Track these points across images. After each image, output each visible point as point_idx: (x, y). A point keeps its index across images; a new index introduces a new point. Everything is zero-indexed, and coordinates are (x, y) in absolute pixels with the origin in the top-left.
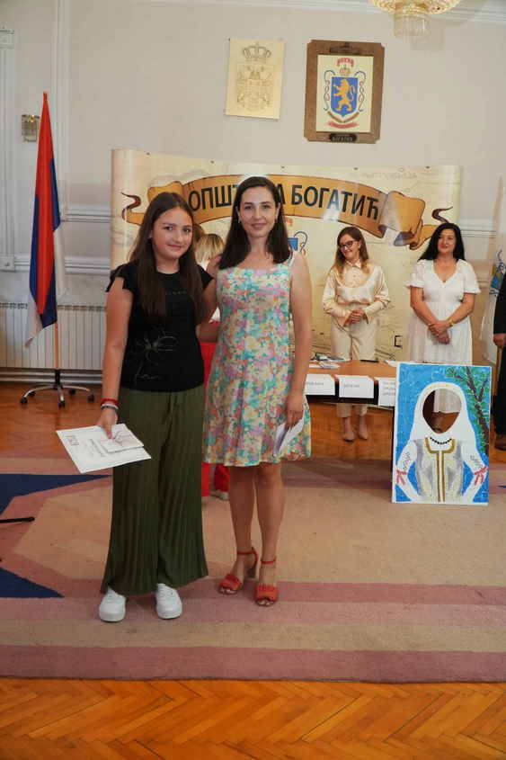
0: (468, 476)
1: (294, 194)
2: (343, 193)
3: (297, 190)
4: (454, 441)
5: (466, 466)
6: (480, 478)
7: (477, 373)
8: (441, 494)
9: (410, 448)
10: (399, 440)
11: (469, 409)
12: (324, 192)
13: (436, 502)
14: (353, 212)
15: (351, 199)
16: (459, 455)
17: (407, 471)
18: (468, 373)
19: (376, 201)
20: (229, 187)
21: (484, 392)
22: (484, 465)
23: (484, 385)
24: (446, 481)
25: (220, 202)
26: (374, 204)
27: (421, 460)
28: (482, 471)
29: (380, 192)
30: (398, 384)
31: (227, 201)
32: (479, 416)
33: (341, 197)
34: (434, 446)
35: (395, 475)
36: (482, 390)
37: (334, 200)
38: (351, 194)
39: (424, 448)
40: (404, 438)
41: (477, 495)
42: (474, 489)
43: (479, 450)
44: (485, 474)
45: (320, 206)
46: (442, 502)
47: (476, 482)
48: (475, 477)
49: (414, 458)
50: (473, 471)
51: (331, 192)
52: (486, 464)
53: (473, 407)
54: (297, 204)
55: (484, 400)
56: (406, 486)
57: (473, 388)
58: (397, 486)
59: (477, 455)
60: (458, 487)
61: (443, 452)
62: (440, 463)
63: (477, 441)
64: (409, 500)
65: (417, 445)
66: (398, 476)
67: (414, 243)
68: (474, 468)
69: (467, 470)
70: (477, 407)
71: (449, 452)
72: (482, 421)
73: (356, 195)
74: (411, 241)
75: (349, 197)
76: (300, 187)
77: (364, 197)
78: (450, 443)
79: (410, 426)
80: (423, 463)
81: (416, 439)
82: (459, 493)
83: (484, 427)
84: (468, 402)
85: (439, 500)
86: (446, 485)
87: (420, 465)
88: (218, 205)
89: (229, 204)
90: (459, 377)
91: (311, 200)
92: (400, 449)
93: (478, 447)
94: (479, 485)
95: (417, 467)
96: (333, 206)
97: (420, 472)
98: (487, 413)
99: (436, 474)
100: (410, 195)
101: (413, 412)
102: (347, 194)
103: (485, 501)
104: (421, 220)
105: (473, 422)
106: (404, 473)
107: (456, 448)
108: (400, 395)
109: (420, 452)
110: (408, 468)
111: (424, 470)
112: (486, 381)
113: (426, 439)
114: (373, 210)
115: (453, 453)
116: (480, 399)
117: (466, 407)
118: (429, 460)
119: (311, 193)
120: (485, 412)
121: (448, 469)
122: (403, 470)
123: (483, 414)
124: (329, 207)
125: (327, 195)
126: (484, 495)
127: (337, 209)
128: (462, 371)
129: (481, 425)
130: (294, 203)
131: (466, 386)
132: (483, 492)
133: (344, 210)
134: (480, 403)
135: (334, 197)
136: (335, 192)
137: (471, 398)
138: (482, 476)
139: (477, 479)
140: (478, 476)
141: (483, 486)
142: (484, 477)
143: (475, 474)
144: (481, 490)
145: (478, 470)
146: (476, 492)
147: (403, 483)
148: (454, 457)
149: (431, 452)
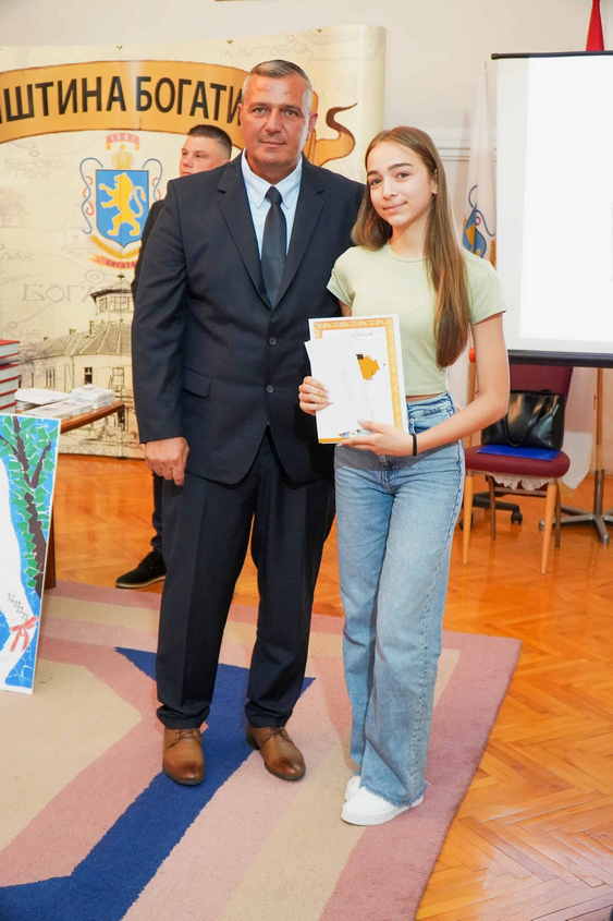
1: (141, 93)
2: (213, 86)
3: (145, 86)
6: (22, 639)
7: (32, 431)
11: (13, 501)
12: (185, 86)
14: (230, 119)
15: (225, 95)
18: (17, 429)
20: (30, 87)
21: (44, 469)
22: (32, 615)
23: (43, 457)
25: (14, 112)
28: (28, 624)
31: (26, 111)
32: (31, 515)
33: (211, 94)
36: (39, 467)
37: (200, 101)
38: (224, 88)
41: (13, 672)
42: (11, 656)
43: (24, 584)
44: (31, 632)
45: (179, 112)
47: (14, 646)
48: (14, 635)
50: (11, 624)
52: (35, 611)
53: (21, 498)
54: (146, 108)
55: (41, 486)
57: (22, 458)
59: (20, 593)
63: (23, 566)
68: (13, 619)
69: (1, 620)
70: (28, 497)
72: (35, 525)
73: (232, 88)
75: (222, 92)
76: (148, 79)
83: (38, 539)
84: (12, 486)
88: (10, 118)
89: (31, 115)
91: (165, 103)
93: (23, 577)
94: (19, 653)
96: (199, 111)
98: (46, 513)
102: (219, 88)
103: (28, 685)
105: (17, 526)
112: (48, 448)
116: (35, 484)
117: (8, 495)
119: (165, 86)
120: (43, 508)
123: (39, 513)
124: (192, 113)
125: (189, 92)
126: (28, 673)
127: (206, 116)
128: (7, 425)
129: (33, 535)
130: (140, 108)
131: (11, 455)
132: (25, 666)
133: (216, 118)
134: (33, 490)
135: (200, 95)
136: (201, 85)
137: (18, 479)
138: (27, 636)
139: (17, 638)
140: (20, 633)
141: (26, 655)
142: (30, 640)
143: (15, 629)
144: (21, 662)
145: (21, 622)
146: (12, 666)
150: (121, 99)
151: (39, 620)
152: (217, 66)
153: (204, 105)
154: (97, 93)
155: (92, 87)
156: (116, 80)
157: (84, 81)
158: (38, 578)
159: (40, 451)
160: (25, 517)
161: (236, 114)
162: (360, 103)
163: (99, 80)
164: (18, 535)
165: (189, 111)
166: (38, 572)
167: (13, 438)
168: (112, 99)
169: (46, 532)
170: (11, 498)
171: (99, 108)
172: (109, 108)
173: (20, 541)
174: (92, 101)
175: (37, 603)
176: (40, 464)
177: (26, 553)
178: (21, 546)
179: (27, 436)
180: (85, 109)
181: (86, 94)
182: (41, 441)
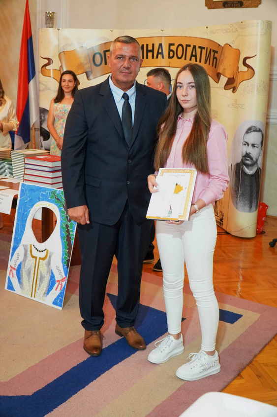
0: (52, 282)
1: (170, 50)
2: (200, 47)
3: (172, 48)
4: (48, 251)
5: (52, 273)
6: (60, 286)
8: (33, 292)
9: (20, 250)
11: (61, 227)
12: (188, 47)
13: (30, 297)
14: (205, 63)
15: (204, 51)
16: (49, 264)
17: (16, 268)
19: (217, 52)
22: (64, 276)
24: (38, 282)
26: (216, 55)
27: (25, 260)
28: (62, 280)
29: (219, 45)
32: (67, 234)
33: (198, 50)
34: (35, 253)
35: (9, 268)
37: (194, 54)
38: (204, 48)
39: (29, 253)
40: (18, 242)
41: (55, 299)
42: (55, 293)
43: (63, 263)
44: (64, 283)
45: (185, 59)
46: (33, 298)
47: (57, 288)
48: (57, 283)
49: (21, 259)
50: (57, 279)
51: (192, 46)
52: (66, 275)
53: (64, 226)
54: (172, 57)
56: (14, 278)
58: (9, 278)
60: (45, 289)
61: (40, 258)
62: (36, 267)
63: (63, 255)
64: (14, 290)
65: (25, 249)
66: (11, 270)
67: (234, 87)
68: (58, 277)
69: (52, 277)
70: (67, 226)
71: (43, 259)
72: (68, 238)
73: (207, 48)
74: (233, 86)
75: (203, 50)
76: (173, 44)
77: (211, 49)
78: (46, 251)
80: (26, 264)
81: (24, 244)
82: (45, 293)
83: (69, 244)
84: (61, 221)
85: (32, 296)
86: (38, 286)
87: (25, 265)
90: (58, 199)
91: (180, 55)
92: (14, 249)
93: (63, 260)
94: (58, 292)
95: (22, 266)
96: (193, 58)
97: (23, 270)
98: (73, 233)
99: (33, 275)
100: (234, 46)
101: (25, 223)
103: (61, 306)
104: (238, 67)
105: (62, 238)
106: (14, 269)
107: (47, 258)
108: (19, 207)
109: (26, 255)
110: (17, 265)
111: (26, 270)
113: (31, 245)
114: (215, 60)
115: (46, 260)
117: (60, 224)
118: (30, 262)
119: (180, 48)
120: (72, 231)
121: (41, 272)
122: (13, 266)
123: (71, 233)
124: (190, 60)
125: (190, 50)
126: (61, 301)
127: (196, 61)
129: (67, 242)
130: (170, 57)
131: (62, 208)
132: (60, 298)
133: (200, 62)
134: (69, 223)
135: (194, 52)
136: (195, 47)
137: (63, 218)
138: (62, 284)
139: (58, 286)
140: (59, 284)
141: (61, 293)
142: (63, 286)
143: (58, 281)
144: (58, 296)
145: (60, 279)
146: (55, 297)
147: (13, 276)
148: (46, 264)
149: (33, 257)
150: (162, 53)
151: (67, 279)
152: (201, 38)
153: (195, 56)
154: (152, 51)
155: (150, 48)
156: (161, 45)
157: (147, 45)
158: (68, 261)
160: (65, 234)
161: (208, 60)
162: (258, 55)
163: (153, 45)
164: (62, 242)
165: (189, 59)
166: (68, 258)
167: (63, 200)
168: (158, 53)
169: (73, 241)
170: (60, 225)
171: (153, 58)
172: (157, 57)
173: (63, 244)
174: (150, 54)
175: (67, 271)
177: (64, 250)
178: (63, 246)
180: (147, 58)
181: (148, 51)
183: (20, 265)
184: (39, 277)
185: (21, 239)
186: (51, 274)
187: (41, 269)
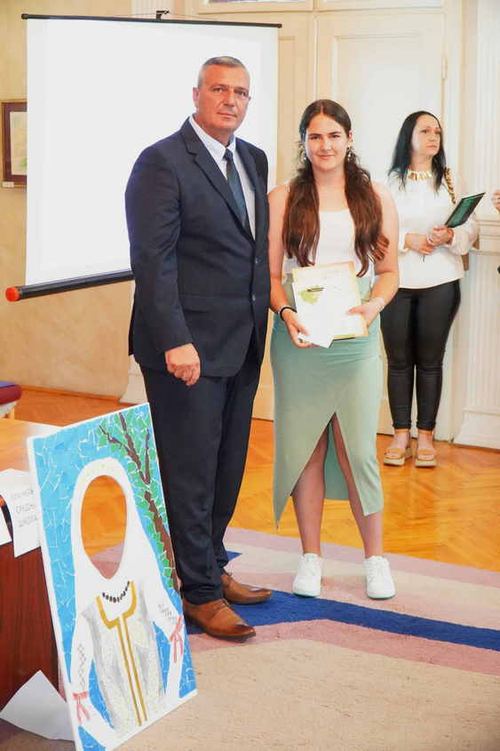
0: (164, 648)
4: (133, 586)
5: (157, 629)
6: (178, 644)
7: (135, 422)
8: (140, 708)
9: (81, 634)
10: (63, 624)
13: (138, 728)
16: (144, 611)
17: (87, 689)
18: (124, 426)
21: (150, 461)
22: (178, 616)
23: (148, 447)
24: (141, 678)
27: (100, 650)
28: (178, 627)
30: (37, 491)
34: (111, 611)
35: (72, 707)
39: (100, 621)
41: (181, 682)
42: (176, 670)
43: (166, 588)
44: (183, 634)
46: (145, 724)
47: (175, 660)
48: (172, 644)
49: (90, 654)
50: (168, 635)
53: (142, 498)
55: (152, 478)
56: (93, 719)
57: (135, 458)
58: (80, 731)
60: (157, 678)
61: (125, 617)
62: (125, 643)
63: (161, 571)
65: (88, 620)
66: (79, 706)
68: (168, 628)
69: (160, 637)
70: (148, 496)
71: (131, 612)
72: (158, 524)
78: (129, 593)
79: (71, 579)
80: (103, 657)
81: (85, 608)
82: (160, 689)
83: (163, 535)
85: (141, 723)
87: (102, 662)
90: (114, 440)
93: (163, 580)
94: (180, 659)
95: (98, 669)
97: (104, 679)
98: (161, 504)
99: (126, 671)
103: (194, 687)
105: (147, 531)
106: (84, 694)
107: (138, 601)
108: (44, 516)
110: (87, 678)
111: (109, 670)
112: (148, 437)
113: (98, 599)
115: (137, 613)
116: (148, 480)
118: (111, 643)
120: (159, 503)
121: (137, 647)
122: (79, 691)
123: (158, 508)
126: (191, 676)
128: (117, 425)
129: (159, 534)
131: (126, 456)
132: (187, 670)
134: (149, 486)
137: (136, 481)
138: (181, 639)
139: (175, 647)
140: (176, 640)
141: (184, 659)
142: (183, 640)
143: (172, 638)
144: (184, 668)
145: (174, 629)
146: (179, 678)
147: (88, 717)
148: (139, 620)
149: (110, 625)
151: (183, 617)
158: (173, 575)
159: (144, 441)
160: (149, 517)
167: (124, 438)
176: (147, 456)
179: (132, 431)
182: (142, 431)
183: (93, 674)
184: (138, 662)
185: (73, 601)
186: (155, 634)
187: (134, 641)
